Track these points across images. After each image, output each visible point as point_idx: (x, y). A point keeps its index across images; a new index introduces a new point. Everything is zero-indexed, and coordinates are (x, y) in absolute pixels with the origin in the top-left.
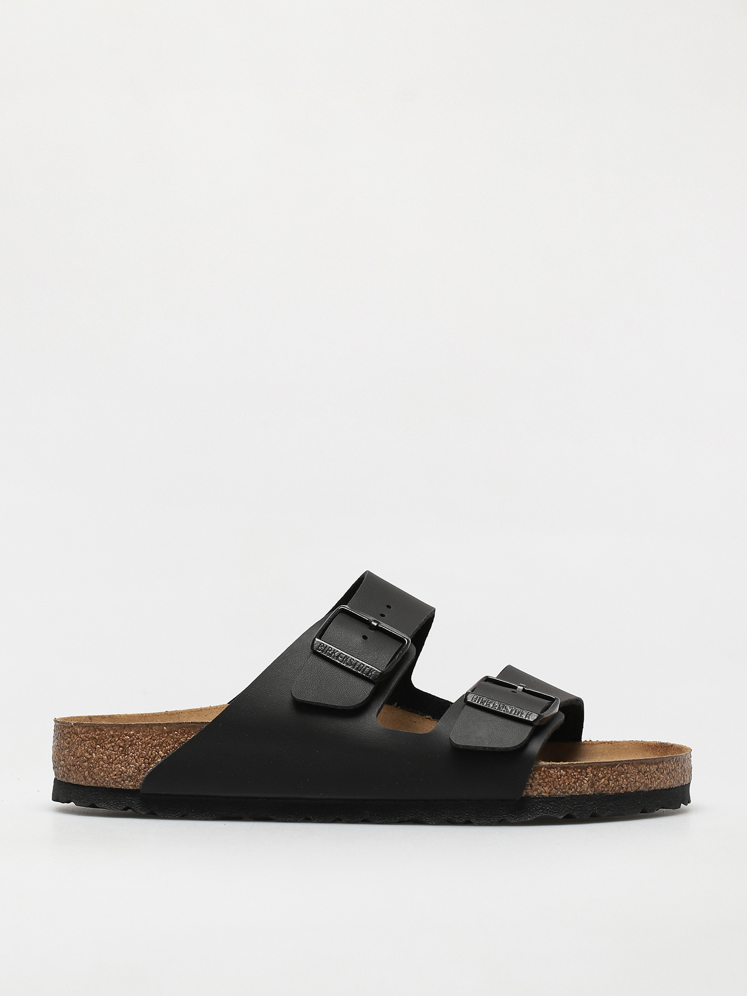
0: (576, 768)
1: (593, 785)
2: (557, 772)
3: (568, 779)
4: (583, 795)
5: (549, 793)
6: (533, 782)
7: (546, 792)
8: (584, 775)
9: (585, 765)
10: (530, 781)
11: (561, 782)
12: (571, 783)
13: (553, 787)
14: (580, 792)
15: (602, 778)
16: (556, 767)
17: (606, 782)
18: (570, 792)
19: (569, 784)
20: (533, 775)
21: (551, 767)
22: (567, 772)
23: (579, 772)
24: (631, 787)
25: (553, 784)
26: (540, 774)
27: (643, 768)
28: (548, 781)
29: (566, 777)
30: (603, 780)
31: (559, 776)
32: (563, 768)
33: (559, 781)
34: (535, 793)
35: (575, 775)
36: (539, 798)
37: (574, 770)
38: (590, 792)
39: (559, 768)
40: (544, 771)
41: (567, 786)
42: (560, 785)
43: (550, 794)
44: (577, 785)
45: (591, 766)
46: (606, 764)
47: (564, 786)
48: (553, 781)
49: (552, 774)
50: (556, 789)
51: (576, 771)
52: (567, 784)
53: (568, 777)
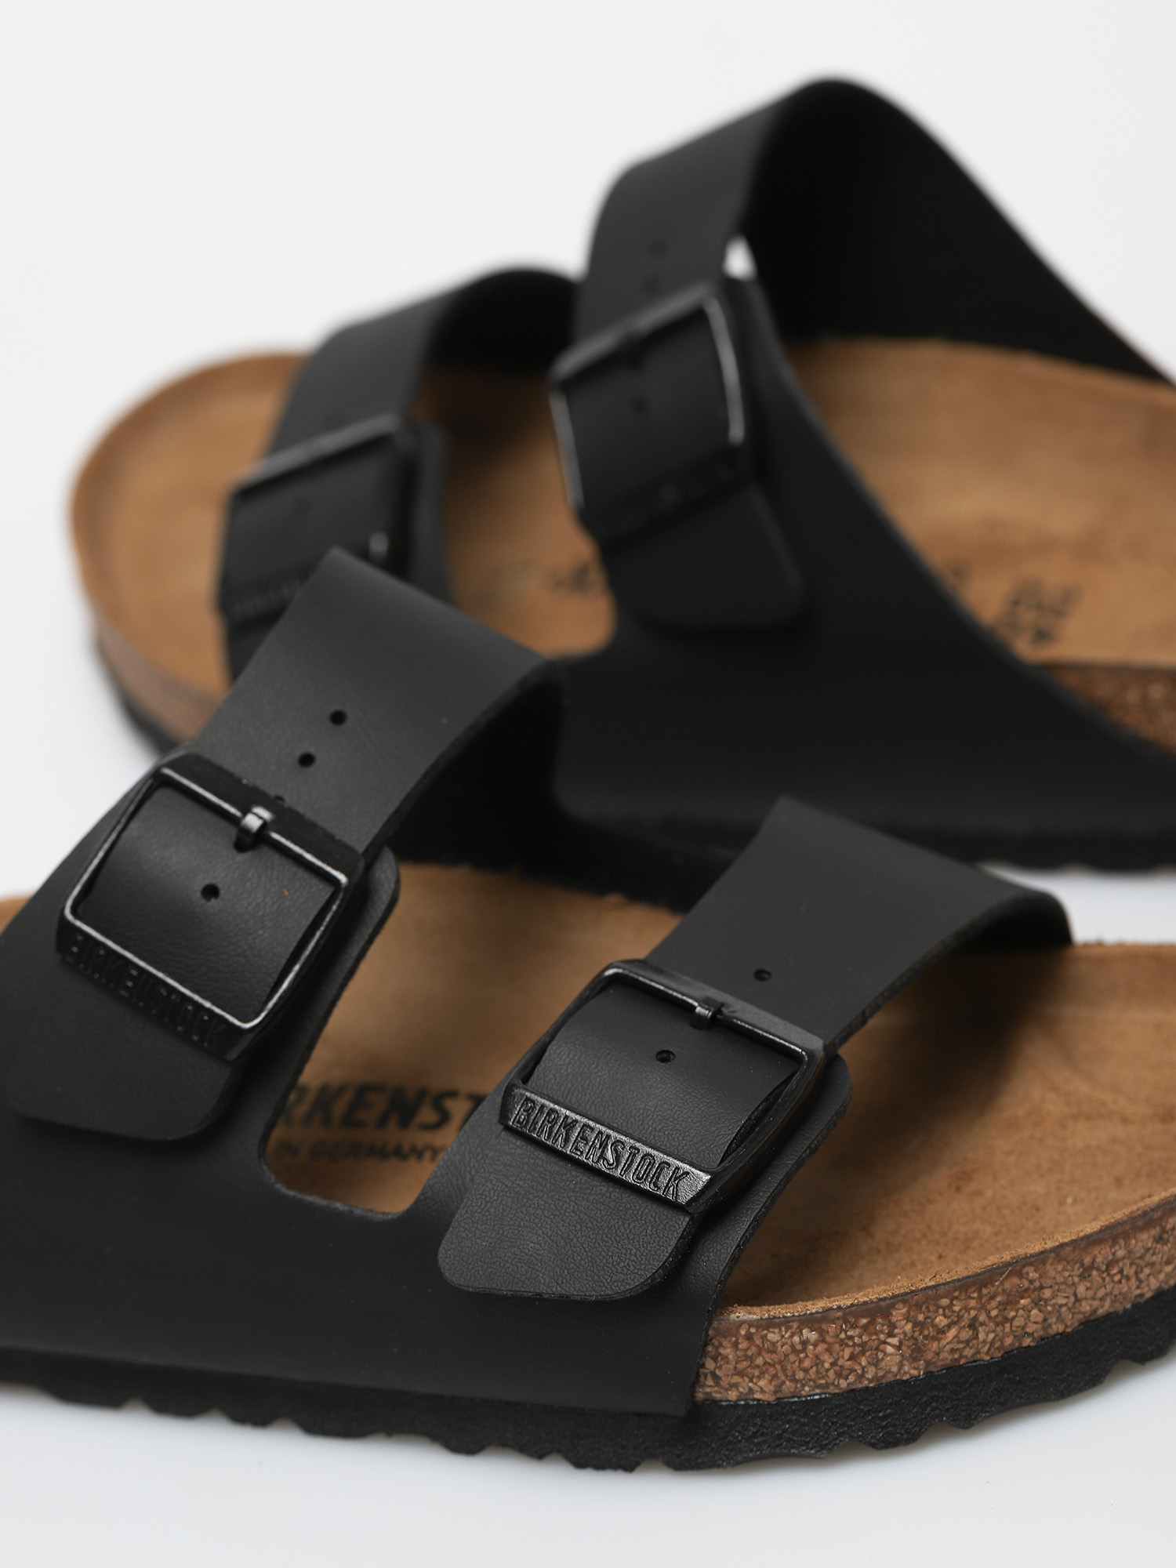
0: (850, 1315)
1: (917, 1353)
2: (791, 1336)
3: (829, 1350)
4: (889, 1384)
5: (775, 1392)
6: (720, 1368)
7: (762, 1391)
8: (882, 1332)
9: (883, 1304)
10: (710, 1365)
11: (807, 1364)
12: (840, 1362)
13: (783, 1378)
14: (875, 1378)
15: (949, 1326)
16: (786, 1322)
17: (966, 1334)
18: (843, 1384)
19: (833, 1364)
20: (717, 1348)
21: (771, 1323)
22: (822, 1333)
23: (865, 1328)
24: (1060, 1319)
25: (784, 1370)
26: (735, 1345)
27: (1102, 1254)
28: (765, 1363)
29: (821, 1348)
30: (952, 1332)
31: (799, 1347)
32: (808, 1321)
33: (801, 1361)
34: (733, 1395)
35: (851, 1338)
36: (747, 1405)
37: (846, 1322)
38: (910, 1371)
39: (795, 1325)
40: (749, 1337)
41: (827, 1370)
42: (806, 1371)
43: (779, 1395)
44: (863, 1364)
45: (904, 1302)
46: (958, 1284)
47: (818, 1372)
48: (780, 1362)
49: (774, 1344)
50: (794, 1380)
51: (853, 1326)
52: (827, 1365)
53: (830, 1345)
